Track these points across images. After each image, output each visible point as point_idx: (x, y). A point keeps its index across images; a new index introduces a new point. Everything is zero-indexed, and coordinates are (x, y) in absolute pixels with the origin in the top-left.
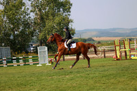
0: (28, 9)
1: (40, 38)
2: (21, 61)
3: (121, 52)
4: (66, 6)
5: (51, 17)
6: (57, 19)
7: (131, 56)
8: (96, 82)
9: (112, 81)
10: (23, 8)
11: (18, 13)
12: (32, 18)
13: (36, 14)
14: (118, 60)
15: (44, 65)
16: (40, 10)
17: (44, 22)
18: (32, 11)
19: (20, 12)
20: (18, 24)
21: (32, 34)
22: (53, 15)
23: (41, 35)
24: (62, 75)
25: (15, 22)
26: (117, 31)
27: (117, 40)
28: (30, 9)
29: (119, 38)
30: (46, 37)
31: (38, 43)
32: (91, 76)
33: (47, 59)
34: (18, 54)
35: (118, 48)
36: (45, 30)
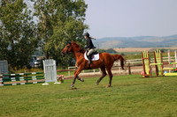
0: (30, 11)
1: (46, 49)
2: (22, 79)
3: (150, 67)
4: (80, 8)
5: (60, 22)
6: (68, 25)
7: (163, 71)
8: (118, 106)
9: (139, 104)
10: (24, 10)
11: (17, 16)
12: (36, 23)
13: (41, 18)
14: (147, 77)
15: (51, 84)
16: (46, 13)
17: (52, 29)
18: (35, 15)
19: (20, 16)
20: (17, 31)
21: (36, 43)
22: (63, 20)
23: (47, 46)
24: (75, 96)
25: (13, 28)
26: (145, 40)
27: (145, 51)
28: (33, 11)
29: (149, 49)
30: (53, 48)
31: (44, 56)
32: (113, 97)
33: (56, 76)
34: (18, 69)
35: (146, 62)
36: (53, 39)
